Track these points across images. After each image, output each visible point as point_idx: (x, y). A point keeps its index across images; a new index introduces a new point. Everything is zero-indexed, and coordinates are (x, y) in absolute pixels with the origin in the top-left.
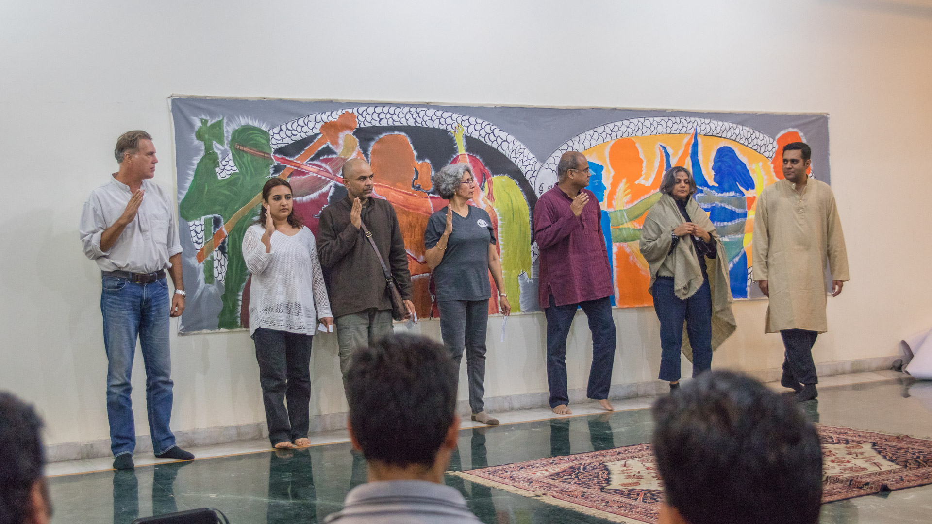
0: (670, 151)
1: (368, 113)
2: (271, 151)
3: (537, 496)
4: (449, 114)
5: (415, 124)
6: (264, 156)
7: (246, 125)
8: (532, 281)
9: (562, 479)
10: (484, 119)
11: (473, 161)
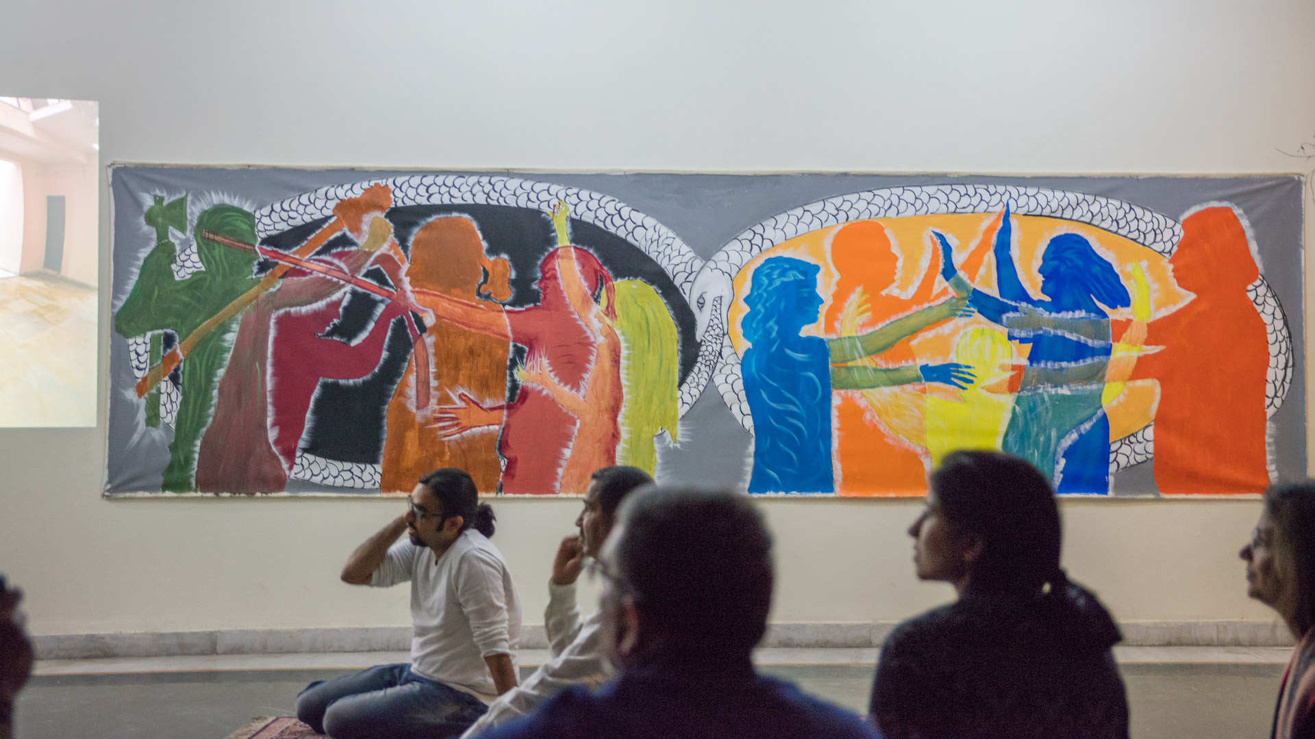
0: (952, 241)
1: (410, 186)
2: (256, 240)
4: (545, 186)
5: (487, 201)
6: (245, 248)
7: (219, 205)
10: (605, 192)
11: (583, 258)
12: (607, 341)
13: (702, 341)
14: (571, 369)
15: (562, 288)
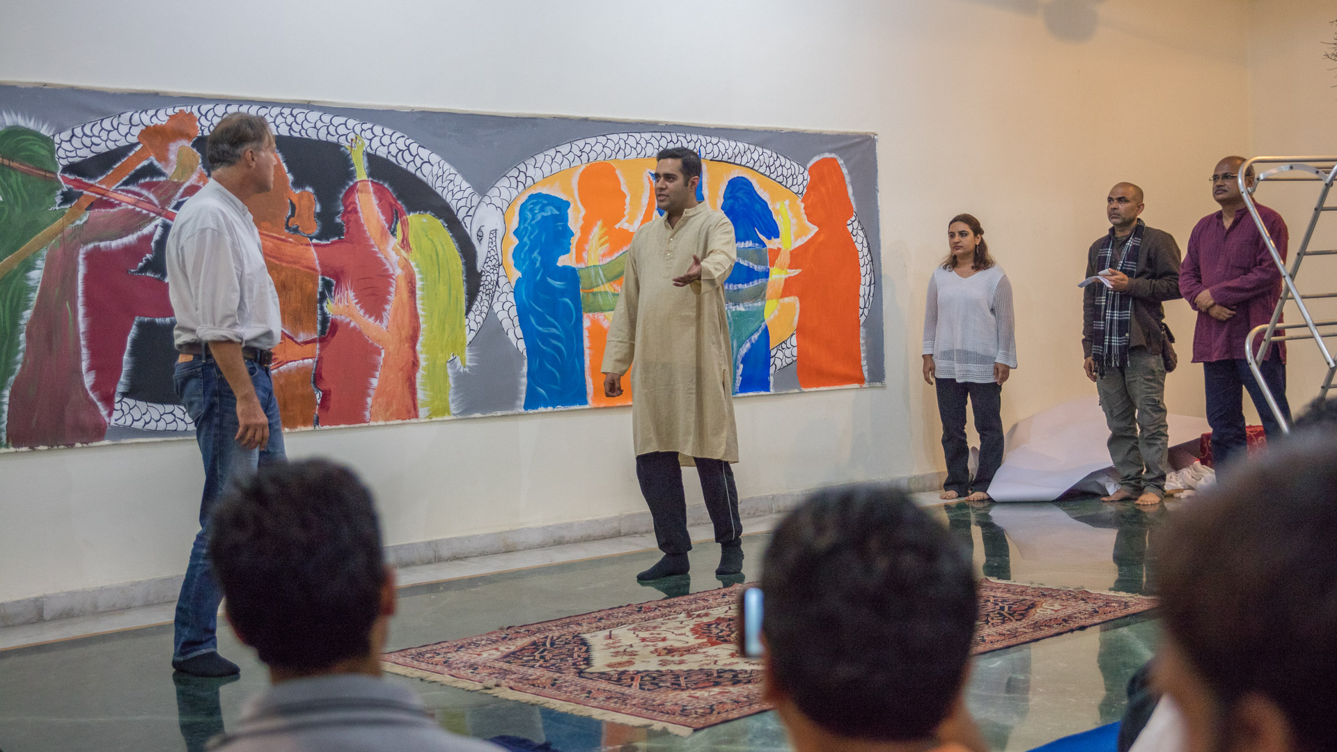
1: (215, 115)
2: (57, 167)
3: (486, 688)
4: (343, 120)
5: (290, 132)
6: (45, 176)
7: (13, 127)
8: (467, 370)
9: (521, 661)
10: (395, 129)
11: (380, 192)
12: (404, 273)
13: (482, 271)
14: (374, 300)
15: (362, 222)
